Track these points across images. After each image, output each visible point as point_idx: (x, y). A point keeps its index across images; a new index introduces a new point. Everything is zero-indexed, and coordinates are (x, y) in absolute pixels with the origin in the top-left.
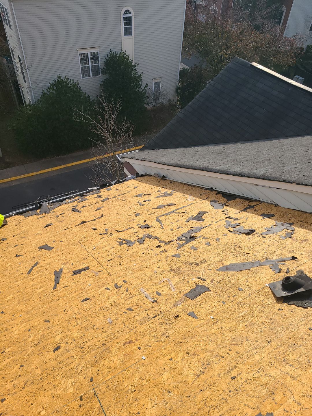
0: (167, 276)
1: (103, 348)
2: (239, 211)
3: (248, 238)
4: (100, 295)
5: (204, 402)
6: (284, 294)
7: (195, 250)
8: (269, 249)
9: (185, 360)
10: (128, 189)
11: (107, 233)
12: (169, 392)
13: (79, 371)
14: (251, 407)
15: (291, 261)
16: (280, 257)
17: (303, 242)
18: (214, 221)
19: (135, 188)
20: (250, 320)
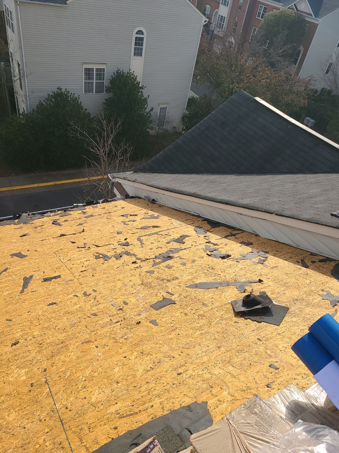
0: (137, 289)
1: (62, 345)
2: (220, 237)
3: (222, 262)
4: (67, 301)
5: (148, 391)
6: (243, 309)
7: (170, 268)
8: (240, 272)
9: (139, 358)
10: (115, 209)
11: (85, 247)
12: (118, 383)
13: (34, 363)
14: (190, 396)
15: (257, 283)
16: (248, 280)
17: (272, 268)
18: (194, 244)
19: (123, 208)
20: (207, 330)
